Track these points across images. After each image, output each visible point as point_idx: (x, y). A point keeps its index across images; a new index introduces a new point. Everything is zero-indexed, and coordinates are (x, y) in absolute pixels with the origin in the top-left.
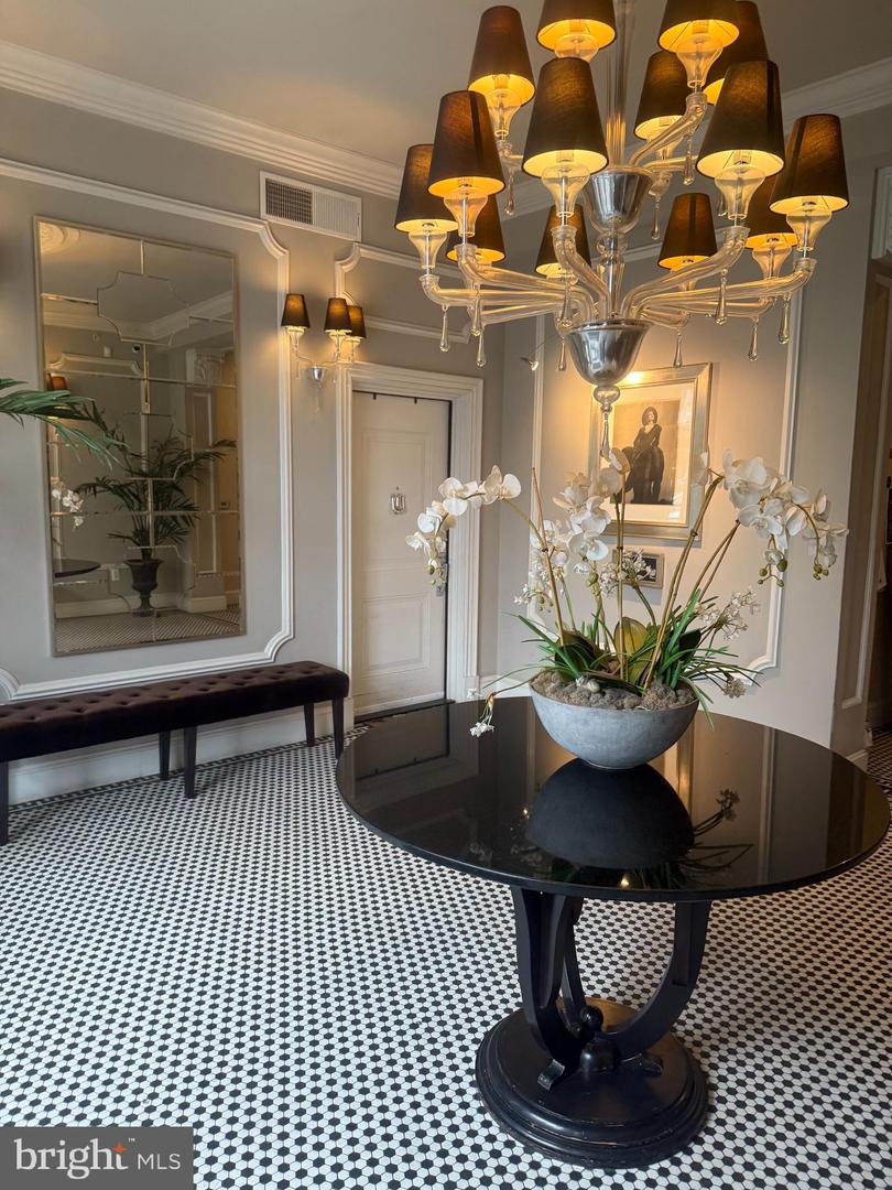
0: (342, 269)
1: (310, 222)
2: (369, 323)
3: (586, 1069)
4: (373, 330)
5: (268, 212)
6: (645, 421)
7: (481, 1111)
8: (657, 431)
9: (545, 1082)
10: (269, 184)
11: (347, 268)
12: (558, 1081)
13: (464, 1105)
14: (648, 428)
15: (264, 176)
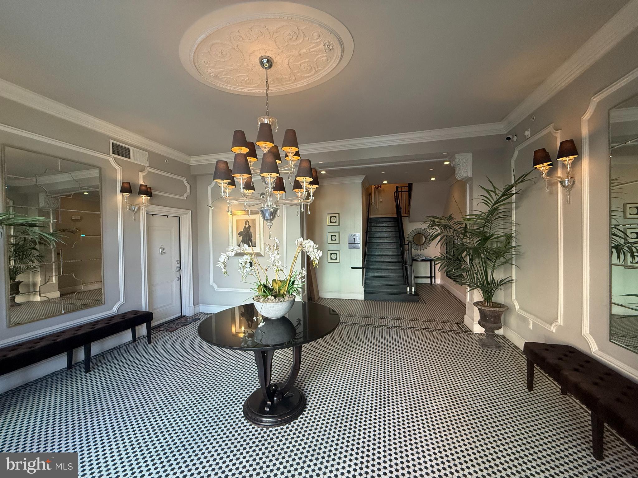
0: (141, 175)
1: (129, 158)
2: (153, 192)
3: (275, 402)
4: (156, 195)
5: (113, 153)
6: (246, 224)
7: (250, 425)
8: (249, 227)
9: (267, 409)
10: (114, 145)
11: (143, 174)
12: (270, 407)
13: (245, 426)
14: (247, 226)
15: (111, 141)
